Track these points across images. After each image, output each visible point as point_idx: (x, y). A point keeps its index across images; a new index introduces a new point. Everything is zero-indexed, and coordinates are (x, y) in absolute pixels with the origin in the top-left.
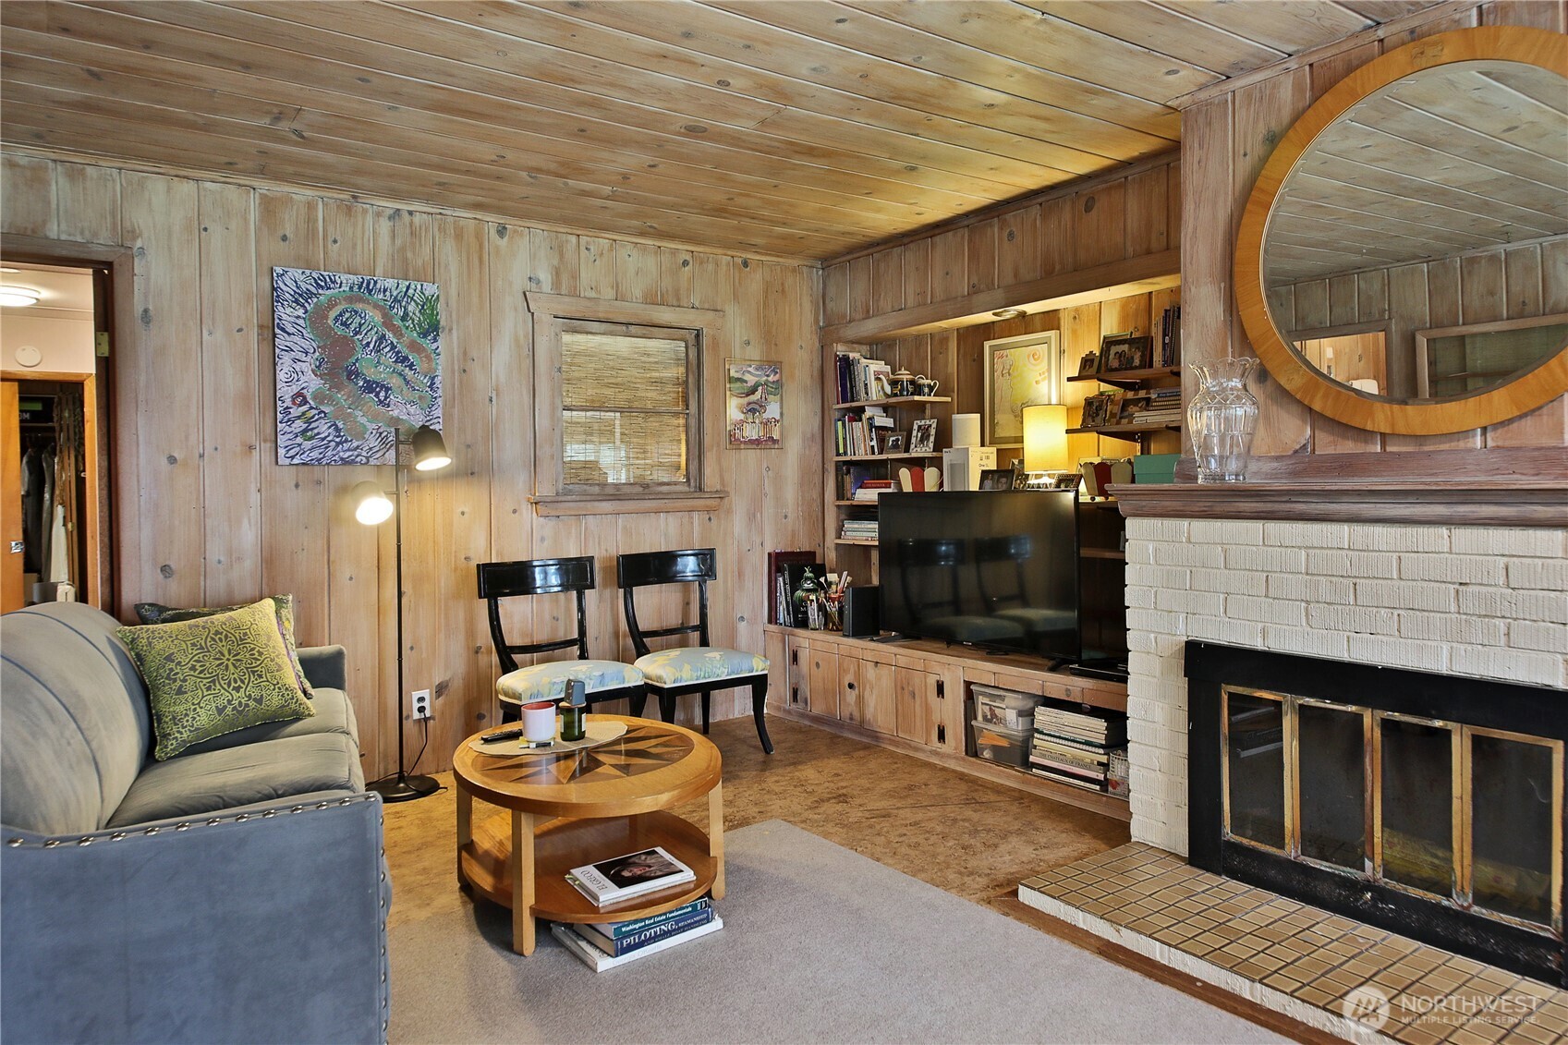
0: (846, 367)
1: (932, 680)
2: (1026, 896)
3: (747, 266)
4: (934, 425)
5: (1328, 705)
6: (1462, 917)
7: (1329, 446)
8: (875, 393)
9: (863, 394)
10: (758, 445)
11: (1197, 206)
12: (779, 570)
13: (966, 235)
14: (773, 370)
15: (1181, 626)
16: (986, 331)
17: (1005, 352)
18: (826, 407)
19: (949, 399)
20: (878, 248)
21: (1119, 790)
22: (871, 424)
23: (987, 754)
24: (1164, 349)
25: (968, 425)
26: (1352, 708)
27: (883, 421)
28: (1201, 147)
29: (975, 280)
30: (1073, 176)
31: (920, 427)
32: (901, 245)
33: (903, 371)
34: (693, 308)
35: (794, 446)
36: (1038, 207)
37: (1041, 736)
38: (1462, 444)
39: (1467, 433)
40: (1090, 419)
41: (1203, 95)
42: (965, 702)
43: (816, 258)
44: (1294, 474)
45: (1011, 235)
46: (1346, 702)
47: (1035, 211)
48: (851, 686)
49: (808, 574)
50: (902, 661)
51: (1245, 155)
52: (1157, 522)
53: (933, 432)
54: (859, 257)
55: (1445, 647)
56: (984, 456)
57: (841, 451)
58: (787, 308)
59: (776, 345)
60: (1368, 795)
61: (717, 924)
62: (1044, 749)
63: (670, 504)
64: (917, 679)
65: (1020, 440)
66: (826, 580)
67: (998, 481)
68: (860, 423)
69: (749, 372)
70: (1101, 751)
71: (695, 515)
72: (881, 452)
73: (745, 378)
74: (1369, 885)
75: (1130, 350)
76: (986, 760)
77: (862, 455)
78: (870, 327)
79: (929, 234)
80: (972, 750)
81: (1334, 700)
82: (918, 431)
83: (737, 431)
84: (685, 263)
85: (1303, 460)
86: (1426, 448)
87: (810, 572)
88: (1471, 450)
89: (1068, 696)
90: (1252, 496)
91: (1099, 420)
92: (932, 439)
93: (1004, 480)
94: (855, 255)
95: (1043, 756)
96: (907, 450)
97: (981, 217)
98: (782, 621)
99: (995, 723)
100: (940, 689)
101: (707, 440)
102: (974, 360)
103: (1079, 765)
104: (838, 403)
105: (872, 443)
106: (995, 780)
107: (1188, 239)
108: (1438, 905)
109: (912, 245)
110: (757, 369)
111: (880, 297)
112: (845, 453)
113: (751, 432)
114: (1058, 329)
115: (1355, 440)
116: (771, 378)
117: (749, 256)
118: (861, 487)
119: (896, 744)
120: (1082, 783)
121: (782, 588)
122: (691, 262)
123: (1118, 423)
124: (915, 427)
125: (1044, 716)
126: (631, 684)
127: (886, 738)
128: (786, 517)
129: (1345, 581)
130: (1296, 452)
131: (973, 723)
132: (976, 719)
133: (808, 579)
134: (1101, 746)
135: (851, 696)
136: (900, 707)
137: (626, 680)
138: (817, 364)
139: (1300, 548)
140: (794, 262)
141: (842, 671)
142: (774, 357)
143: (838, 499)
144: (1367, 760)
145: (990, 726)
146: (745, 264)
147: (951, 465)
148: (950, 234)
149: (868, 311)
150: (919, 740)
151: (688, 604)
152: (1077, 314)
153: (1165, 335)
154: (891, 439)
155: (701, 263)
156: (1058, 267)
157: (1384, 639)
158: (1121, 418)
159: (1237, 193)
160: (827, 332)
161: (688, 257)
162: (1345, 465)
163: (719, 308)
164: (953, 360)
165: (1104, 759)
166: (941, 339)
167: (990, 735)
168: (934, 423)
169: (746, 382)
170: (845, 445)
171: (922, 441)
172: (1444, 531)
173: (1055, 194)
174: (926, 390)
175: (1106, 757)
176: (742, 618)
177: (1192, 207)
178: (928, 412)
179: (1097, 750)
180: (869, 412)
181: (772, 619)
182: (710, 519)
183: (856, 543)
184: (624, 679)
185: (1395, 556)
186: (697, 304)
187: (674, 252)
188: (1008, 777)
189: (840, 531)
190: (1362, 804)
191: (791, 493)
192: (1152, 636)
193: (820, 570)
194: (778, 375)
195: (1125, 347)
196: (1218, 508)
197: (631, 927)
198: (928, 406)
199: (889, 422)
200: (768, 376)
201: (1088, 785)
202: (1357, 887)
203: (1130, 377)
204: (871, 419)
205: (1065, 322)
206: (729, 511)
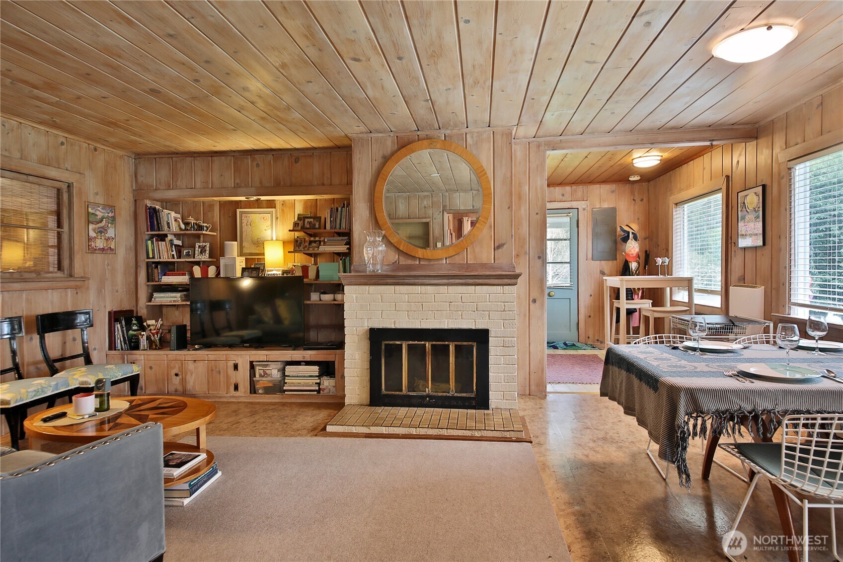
0: (153, 214)
1: (231, 364)
2: (329, 429)
3: (96, 151)
4: (208, 246)
5: (416, 342)
6: (453, 398)
7: (404, 261)
8: (174, 227)
9: (166, 227)
10: (103, 251)
11: (359, 175)
12: (117, 320)
13: (233, 160)
14: (111, 211)
15: (366, 324)
16: (238, 204)
17: (248, 215)
18: (139, 232)
19: (216, 234)
20: (177, 156)
21: (325, 391)
22: (172, 243)
23: (260, 391)
24: (331, 222)
25: (233, 247)
26: (423, 343)
27: (178, 242)
28: (360, 154)
29: (238, 181)
30: (292, 147)
31: (199, 246)
32: (192, 157)
33: (190, 218)
34: (67, 170)
35: (121, 253)
36: (272, 156)
37: (288, 378)
38: (440, 262)
39: (442, 259)
40: (297, 248)
41: (361, 135)
42: (250, 371)
43: (133, 153)
44: (393, 271)
45: (258, 165)
46: (421, 341)
47: (270, 157)
48: (177, 375)
49: (134, 322)
50: (212, 357)
51: (376, 160)
52: (357, 287)
53: (208, 249)
54: (163, 158)
55: (446, 320)
56: (241, 261)
57: (151, 256)
58: (117, 177)
59: (112, 196)
60: (427, 369)
61: (219, 474)
62: (291, 384)
63: (55, 284)
64: (222, 364)
65: (263, 254)
66: (147, 324)
67: (251, 272)
68: (164, 243)
69: (99, 210)
70: (317, 378)
71: (69, 291)
72: (179, 257)
73: (96, 213)
74: (428, 396)
75: (314, 221)
76: (261, 394)
77: (165, 258)
78: (171, 194)
79: (211, 155)
80: (253, 390)
81: (418, 341)
82: (199, 248)
83: (92, 243)
84: (62, 144)
85: (396, 266)
86: (431, 263)
87: (135, 320)
88: (443, 264)
89: (304, 359)
90: (391, 277)
91: (301, 248)
92: (208, 252)
93: (255, 272)
94: (160, 156)
95: (290, 386)
96: (194, 258)
97: (242, 154)
98: (119, 347)
99: (266, 377)
100: (236, 367)
101: (76, 247)
102: (230, 217)
103: (307, 386)
104: (147, 231)
105: (173, 253)
106: (267, 401)
107: (355, 186)
108: (446, 396)
109: (199, 158)
110: (103, 209)
111: (178, 179)
112: (154, 257)
113: (100, 244)
114: (275, 208)
115: (412, 260)
116: (110, 215)
117: (98, 145)
118: (165, 275)
119: (208, 397)
120: (309, 393)
121: (120, 330)
122: (66, 143)
123: (308, 250)
124: (197, 246)
125: (289, 369)
126: (73, 387)
127: (202, 396)
128: (117, 291)
129: (419, 304)
130: (393, 263)
131: (254, 379)
132: (255, 377)
133: (134, 324)
134: (317, 376)
135: (177, 380)
136: (210, 380)
137: (70, 385)
138: (132, 209)
139: (406, 294)
140: (120, 153)
141: (169, 369)
142: (110, 204)
143: (148, 281)
144: (427, 358)
145: (264, 379)
146: (95, 150)
147: (225, 265)
148: (223, 158)
149: (170, 186)
150: (222, 393)
151: (65, 343)
152: (284, 203)
153: (331, 217)
154: (185, 251)
155: (72, 145)
156: (282, 183)
157: (430, 320)
158: (309, 248)
159: (373, 173)
160: (139, 193)
161: (64, 140)
162: (409, 268)
163: (81, 172)
164: (217, 215)
165: (318, 381)
166: (211, 206)
167: (262, 382)
168: (208, 245)
169: (97, 215)
170: (153, 253)
171: (201, 253)
172: (446, 287)
173: (280, 152)
174: (205, 229)
175: (319, 380)
176: (95, 349)
177: (357, 174)
178: (202, 239)
179: (315, 378)
180: (170, 237)
181: (112, 346)
182: (77, 293)
183: (163, 304)
184: (69, 385)
185: (433, 295)
186: (69, 168)
187: (56, 136)
188: (274, 398)
189: (150, 298)
190: (426, 372)
191: (120, 278)
192: (355, 328)
193: (140, 320)
194: (113, 213)
195: (312, 220)
196: (381, 282)
197: (194, 482)
198: (202, 236)
199: (179, 243)
200: (108, 213)
201: (311, 393)
202: (423, 397)
203: (311, 231)
204: (171, 240)
205: (278, 205)
206: (88, 288)
